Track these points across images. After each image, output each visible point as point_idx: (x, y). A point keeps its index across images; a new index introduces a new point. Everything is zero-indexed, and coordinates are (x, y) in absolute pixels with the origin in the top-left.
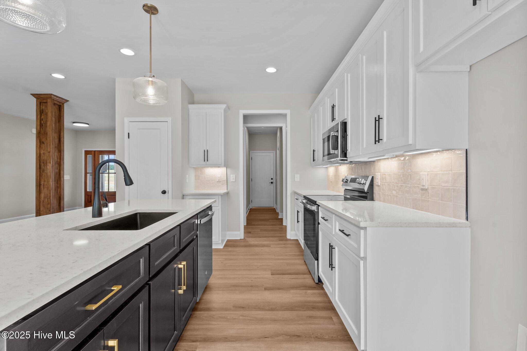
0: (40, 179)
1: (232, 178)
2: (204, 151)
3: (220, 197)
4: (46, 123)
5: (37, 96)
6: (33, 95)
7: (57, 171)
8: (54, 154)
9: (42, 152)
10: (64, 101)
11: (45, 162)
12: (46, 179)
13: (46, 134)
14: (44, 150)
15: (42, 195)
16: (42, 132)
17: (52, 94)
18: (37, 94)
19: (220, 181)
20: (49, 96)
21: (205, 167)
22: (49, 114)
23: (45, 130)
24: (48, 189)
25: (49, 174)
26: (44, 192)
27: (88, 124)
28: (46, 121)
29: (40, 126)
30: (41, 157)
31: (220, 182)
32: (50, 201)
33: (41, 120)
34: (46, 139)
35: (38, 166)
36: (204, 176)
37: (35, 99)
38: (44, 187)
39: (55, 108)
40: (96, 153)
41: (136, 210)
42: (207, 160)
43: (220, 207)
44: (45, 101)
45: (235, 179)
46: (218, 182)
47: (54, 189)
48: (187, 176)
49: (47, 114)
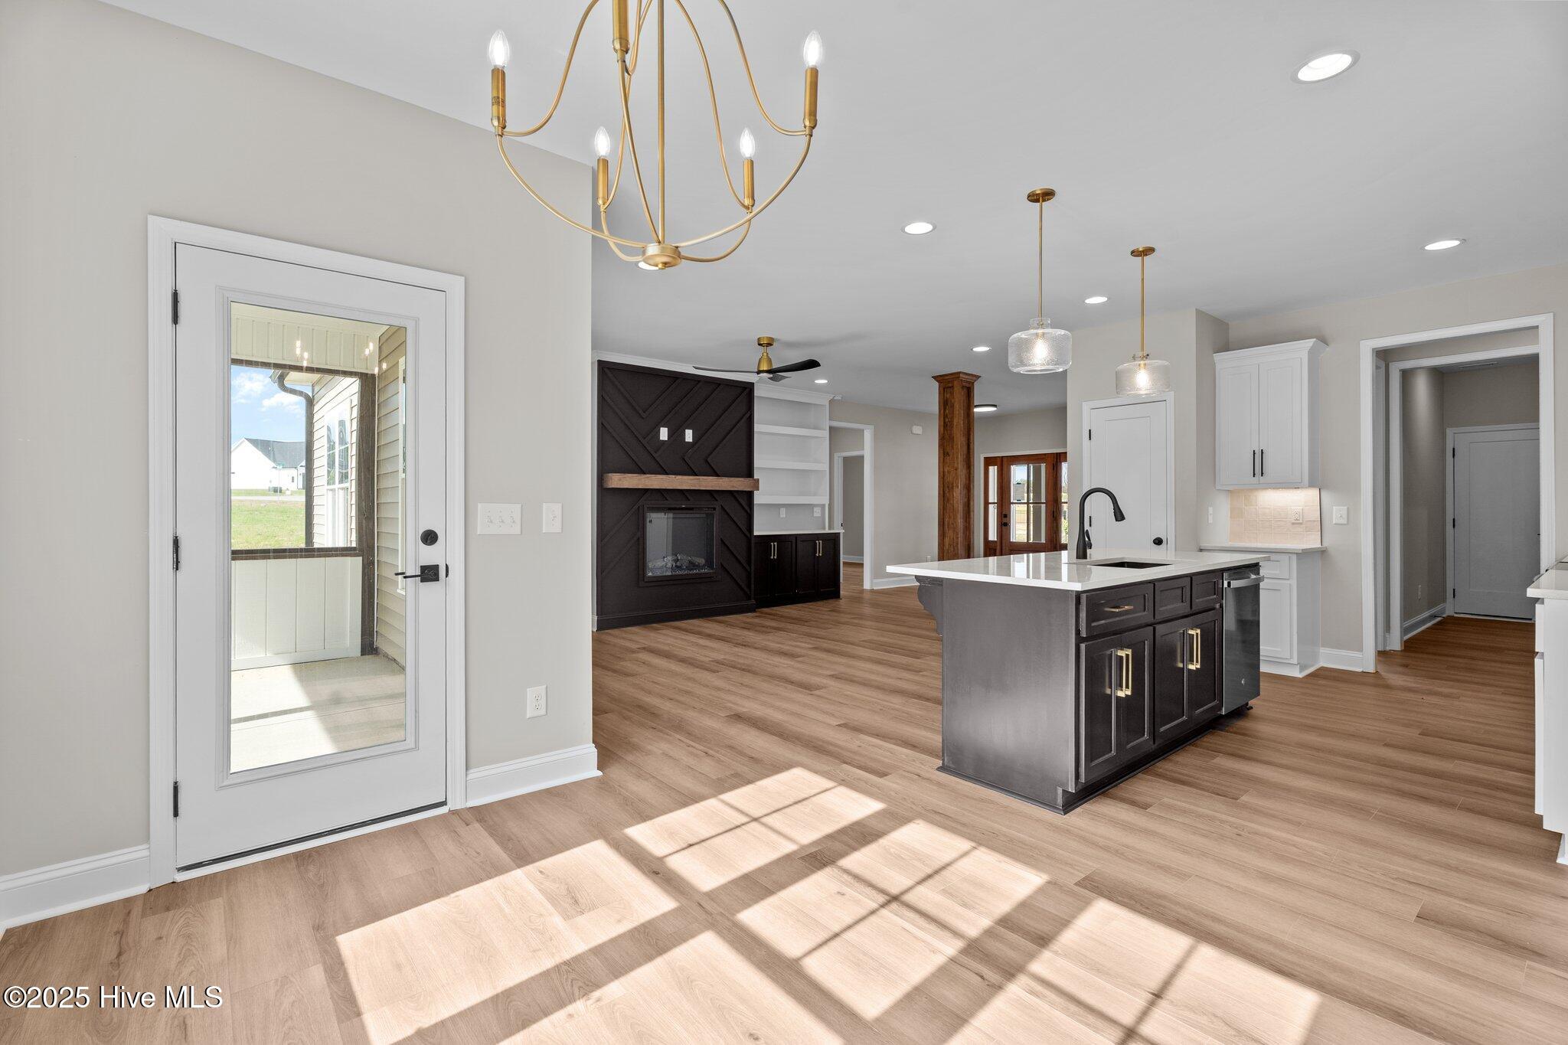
0: (943, 514)
1: (1337, 513)
2: (1254, 454)
3: (1294, 557)
4: (952, 422)
5: (939, 378)
6: (935, 378)
7: (966, 500)
8: (962, 472)
9: (946, 470)
10: (975, 378)
11: (950, 486)
12: (951, 514)
13: (952, 439)
15: (947, 540)
16: (947, 436)
17: (960, 372)
18: (940, 376)
19: (1301, 521)
20: (956, 376)
21: (1257, 489)
22: (957, 406)
23: (950, 433)
24: (954, 531)
25: (956, 505)
26: (950, 534)
27: (995, 406)
28: (952, 418)
29: (944, 427)
30: (945, 478)
31: (1301, 524)
33: (945, 416)
34: (952, 447)
35: (942, 492)
36: (1256, 509)
37: (937, 384)
39: (963, 392)
40: (1005, 460)
41: (1123, 558)
42: (1262, 474)
43: (1294, 582)
44: (950, 385)
45: (1345, 516)
46: (1293, 524)
47: (962, 531)
48: (1211, 510)
49: (952, 406)
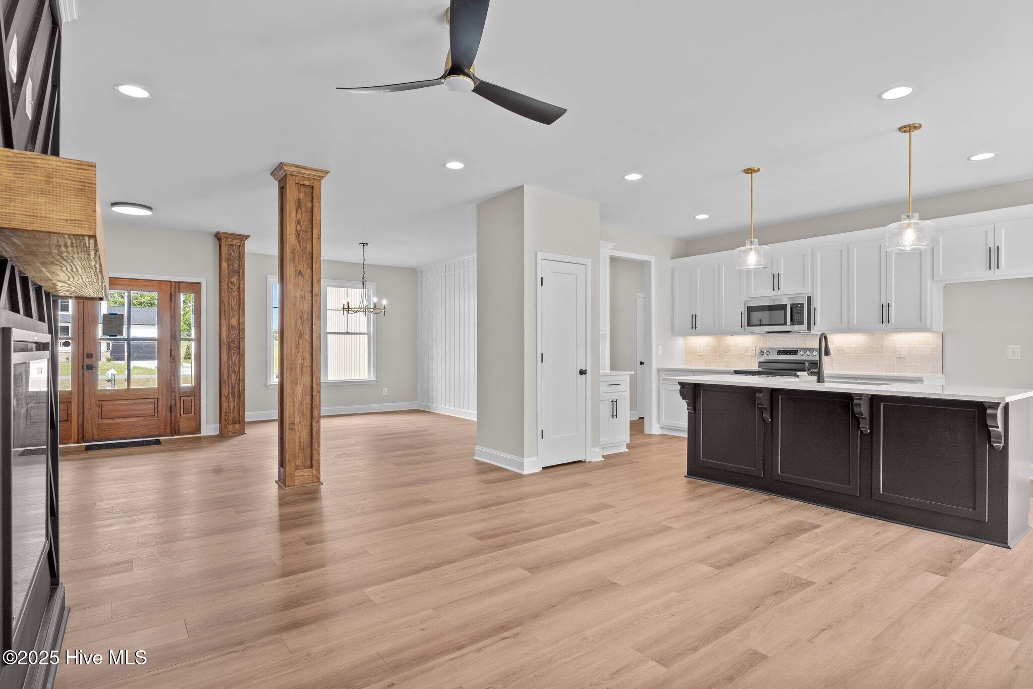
9: (299, 295)
14: (302, 290)
16: (299, 249)
20: (322, 174)
23: (304, 246)
26: (302, 382)
32: (318, 403)
33: (298, 223)
34: (309, 265)
38: (302, 372)
44: (307, 183)
